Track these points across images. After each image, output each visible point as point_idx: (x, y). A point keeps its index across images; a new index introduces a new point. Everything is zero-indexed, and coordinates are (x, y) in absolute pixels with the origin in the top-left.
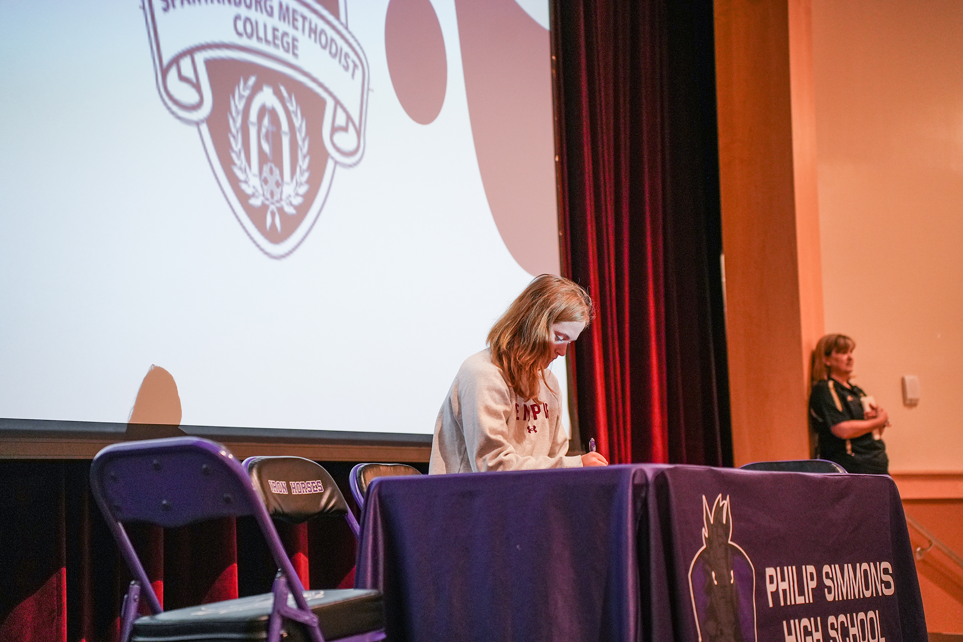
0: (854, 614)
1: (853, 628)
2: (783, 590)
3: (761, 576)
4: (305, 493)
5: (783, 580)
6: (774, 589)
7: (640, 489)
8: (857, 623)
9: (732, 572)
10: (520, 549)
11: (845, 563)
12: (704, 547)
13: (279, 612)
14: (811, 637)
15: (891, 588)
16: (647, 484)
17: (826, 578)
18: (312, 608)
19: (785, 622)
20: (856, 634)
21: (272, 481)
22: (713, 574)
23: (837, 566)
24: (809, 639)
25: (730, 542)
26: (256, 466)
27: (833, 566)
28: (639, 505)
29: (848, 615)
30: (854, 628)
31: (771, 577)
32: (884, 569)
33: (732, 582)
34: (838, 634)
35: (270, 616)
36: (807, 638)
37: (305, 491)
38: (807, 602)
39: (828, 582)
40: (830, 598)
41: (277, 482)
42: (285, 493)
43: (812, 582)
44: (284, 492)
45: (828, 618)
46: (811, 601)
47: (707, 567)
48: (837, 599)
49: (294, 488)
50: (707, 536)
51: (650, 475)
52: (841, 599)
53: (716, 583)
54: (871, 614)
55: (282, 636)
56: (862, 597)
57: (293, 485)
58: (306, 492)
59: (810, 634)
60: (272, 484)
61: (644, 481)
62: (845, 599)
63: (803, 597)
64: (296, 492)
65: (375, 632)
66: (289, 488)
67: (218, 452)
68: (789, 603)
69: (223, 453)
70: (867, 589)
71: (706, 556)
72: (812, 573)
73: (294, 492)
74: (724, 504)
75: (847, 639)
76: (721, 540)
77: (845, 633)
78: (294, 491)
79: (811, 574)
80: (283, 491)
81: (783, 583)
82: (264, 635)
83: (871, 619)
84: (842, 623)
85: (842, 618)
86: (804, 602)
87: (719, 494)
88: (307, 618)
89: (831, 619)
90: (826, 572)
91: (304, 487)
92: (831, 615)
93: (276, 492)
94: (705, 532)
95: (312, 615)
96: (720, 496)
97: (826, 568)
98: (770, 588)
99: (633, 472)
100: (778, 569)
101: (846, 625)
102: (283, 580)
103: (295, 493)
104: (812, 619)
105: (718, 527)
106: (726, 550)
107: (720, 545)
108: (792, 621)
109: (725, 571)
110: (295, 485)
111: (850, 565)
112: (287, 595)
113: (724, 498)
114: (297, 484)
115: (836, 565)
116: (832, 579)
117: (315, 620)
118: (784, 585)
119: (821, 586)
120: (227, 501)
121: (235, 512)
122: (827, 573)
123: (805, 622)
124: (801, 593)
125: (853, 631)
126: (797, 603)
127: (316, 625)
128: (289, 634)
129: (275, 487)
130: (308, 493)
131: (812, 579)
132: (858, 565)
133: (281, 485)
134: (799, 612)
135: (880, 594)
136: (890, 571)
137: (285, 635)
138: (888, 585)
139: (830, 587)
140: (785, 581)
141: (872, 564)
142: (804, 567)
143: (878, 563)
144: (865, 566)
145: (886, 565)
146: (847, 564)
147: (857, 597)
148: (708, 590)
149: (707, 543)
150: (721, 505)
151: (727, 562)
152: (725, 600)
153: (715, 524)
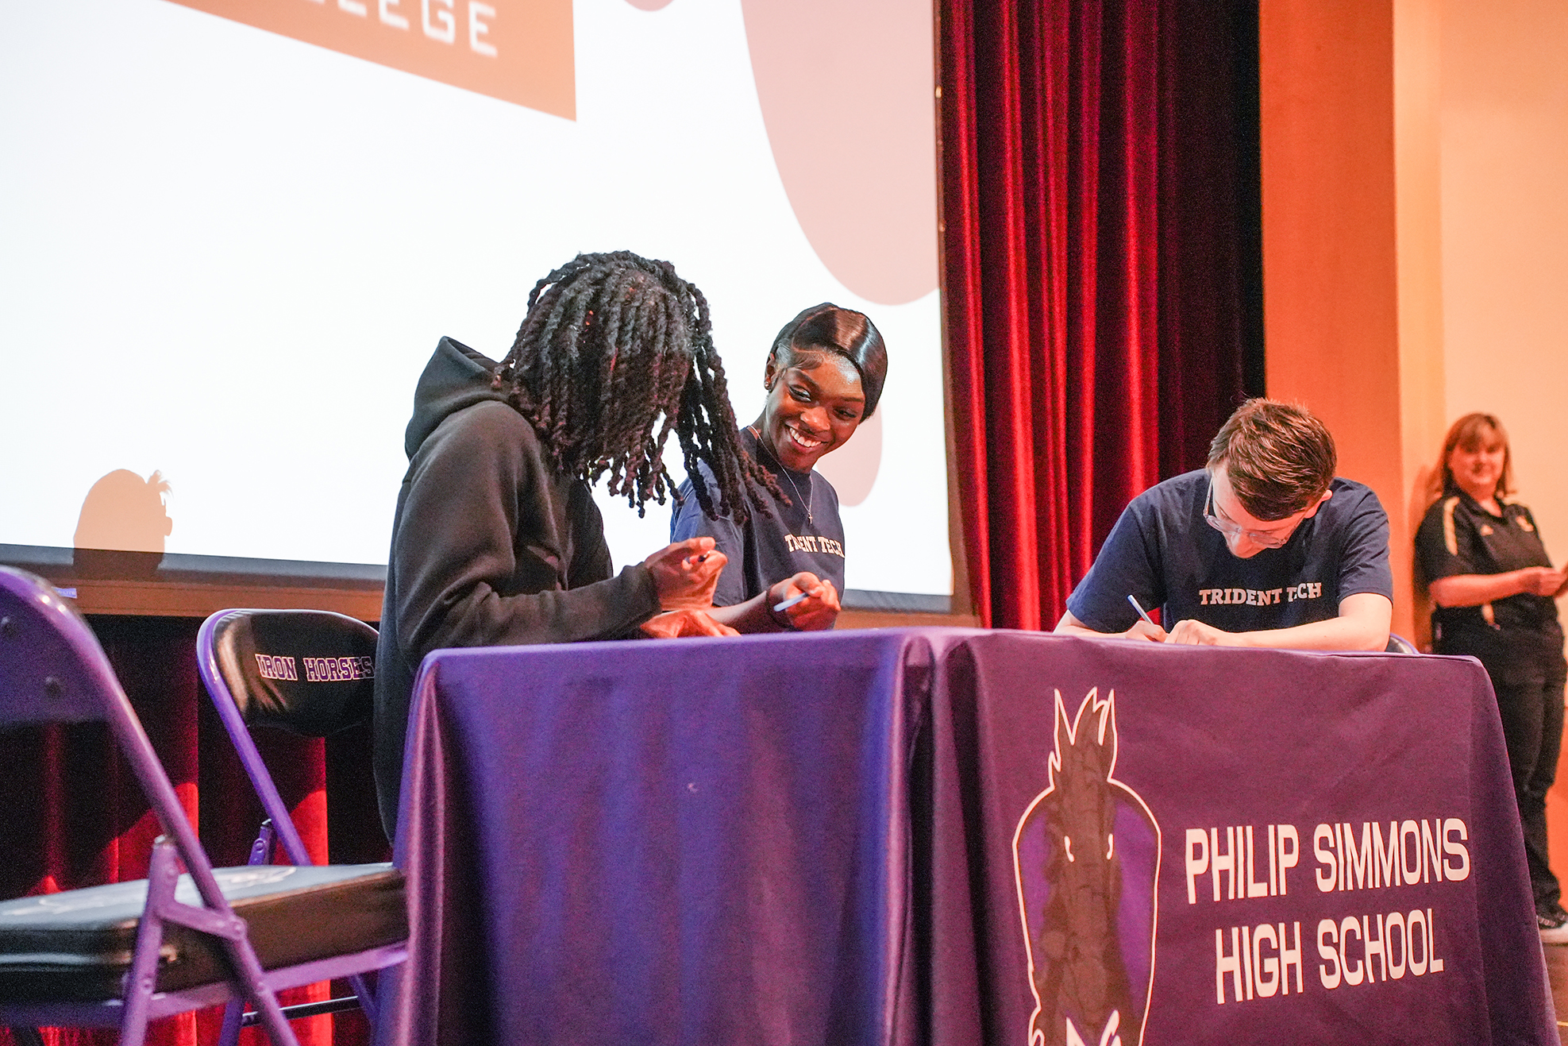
0: (1379, 917)
1: (1373, 942)
2: (1220, 871)
3: (1175, 845)
4: (336, 679)
5: (1223, 851)
6: (1201, 871)
7: (916, 677)
8: (1384, 932)
10: (695, 791)
11: (1366, 821)
12: (1052, 788)
13: (156, 912)
14: (1277, 959)
16: (932, 667)
17: (1320, 849)
18: (233, 905)
19: (1219, 933)
20: (1379, 954)
21: (262, 656)
22: (1067, 842)
23: (1347, 826)
24: (1271, 965)
25: (1110, 780)
26: (232, 627)
27: (1338, 826)
28: (917, 707)
29: (1366, 918)
30: (1377, 942)
32: (1449, 832)
33: (1109, 856)
34: (1338, 953)
35: (140, 920)
36: (1266, 961)
37: (335, 675)
38: (1274, 893)
39: (1324, 857)
40: (1325, 885)
41: (274, 657)
42: (292, 679)
43: (1288, 856)
44: (290, 677)
45: (1318, 923)
46: (1283, 892)
47: (1053, 827)
48: (1341, 888)
49: (313, 669)
50: (1058, 768)
52: (1350, 887)
53: (1071, 858)
54: (1416, 916)
55: (163, 960)
56: (1398, 883)
57: (310, 663)
58: (339, 677)
59: (1276, 953)
60: (262, 660)
61: (926, 661)
62: (1361, 887)
63: (1266, 884)
64: (316, 678)
66: (301, 669)
67: (32, 595)
68: (1231, 896)
69: (45, 600)
70: (1411, 868)
71: (1054, 806)
72: (1291, 839)
73: (311, 678)
74: (1102, 707)
75: (1360, 963)
77: (1355, 951)
78: (313, 676)
79: (1288, 842)
80: (286, 674)
81: (1223, 858)
82: (126, 958)
83: (1417, 926)
84: (1351, 933)
85: (1350, 923)
86: (1266, 895)
87: (1090, 689)
89: (1326, 926)
90: (1321, 839)
91: (335, 669)
92: (1326, 917)
93: (272, 677)
94: (1054, 761)
95: (233, 918)
96: (1094, 691)
97: (1323, 830)
98: (1194, 868)
99: (904, 642)
100: (1214, 831)
101: (1359, 937)
102: (169, 850)
103: (314, 680)
104: (1282, 925)
105: (1087, 749)
106: (1102, 796)
107: (1088, 786)
108: (1235, 931)
109: (1096, 836)
110: (316, 663)
111: (1376, 825)
112: (178, 878)
113: (1101, 697)
114: (320, 662)
115: (1345, 824)
116: (1334, 851)
117: (238, 928)
118: (1223, 863)
119: (1307, 861)
120: (52, 690)
121: (72, 713)
122: (1324, 842)
123: (1264, 931)
124: (1262, 875)
125: (1371, 948)
126: (1250, 895)
127: (242, 937)
128: (181, 956)
129: (271, 667)
130: (342, 679)
131: (1288, 850)
132: (1394, 824)
133: (284, 663)
134: (1250, 912)
135: (1439, 879)
136: (1464, 837)
137: (173, 958)
138: (1455, 862)
139: (1329, 866)
140: (1227, 854)
141: (1425, 823)
142: (1271, 828)
143: (1438, 821)
144: (1410, 826)
145: (1455, 824)
146: (1368, 823)
147: (1388, 885)
148: (1055, 870)
149: (1058, 780)
150: (1095, 709)
151: (1101, 819)
152: (1089, 890)
153: (1079, 745)
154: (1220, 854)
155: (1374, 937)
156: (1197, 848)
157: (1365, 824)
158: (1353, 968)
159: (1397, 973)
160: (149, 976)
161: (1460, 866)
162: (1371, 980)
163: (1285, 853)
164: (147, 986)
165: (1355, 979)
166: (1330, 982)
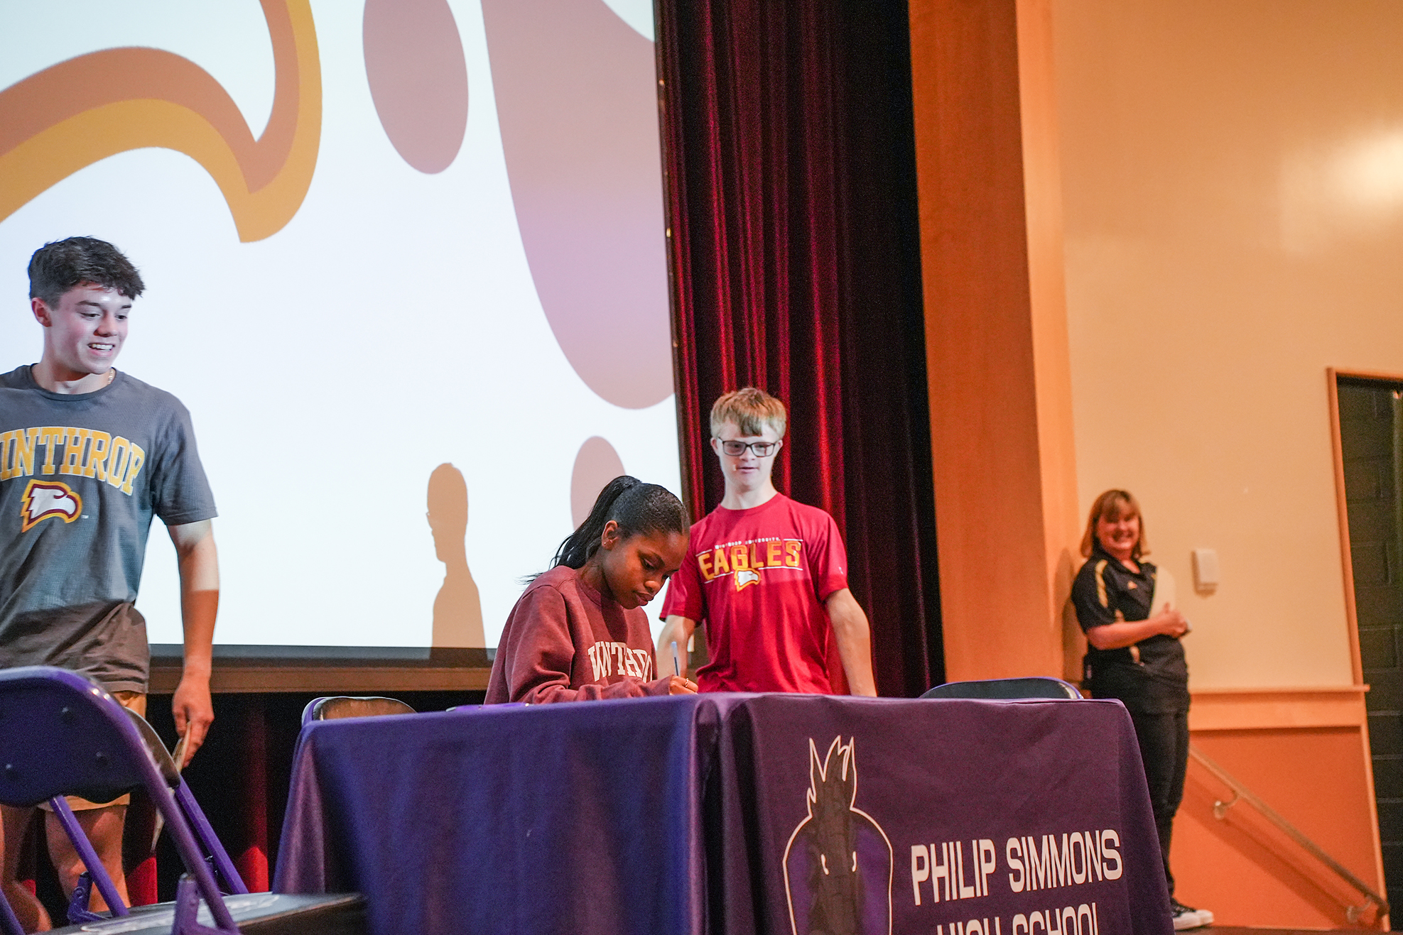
0: (1057, 911)
1: (1053, 932)
2: (938, 878)
3: (904, 858)
5: (940, 862)
6: (924, 878)
7: (706, 732)
8: (1061, 923)
9: (854, 854)
11: (1045, 835)
12: (811, 817)
15: (1116, 868)
16: (717, 724)
17: (1012, 858)
19: (940, 928)
22: (823, 859)
23: (1030, 839)
25: (852, 809)
27: (1023, 839)
28: (707, 757)
29: (1047, 912)
30: (1056, 930)
32: (1106, 841)
33: (854, 869)
38: (979, 894)
39: (1014, 864)
40: (1017, 887)
43: (988, 864)
45: (1012, 918)
46: (986, 893)
47: (813, 848)
48: (1028, 889)
50: (814, 800)
51: (723, 710)
52: (1035, 888)
53: (827, 872)
54: (1084, 909)
56: (1070, 883)
61: (714, 719)
62: (1043, 888)
63: (973, 887)
68: (947, 898)
70: (1079, 871)
71: (813, 831)
72: (989, 851)
74: (846, 749)
76: (837, 806)
79: (987, 853)
81: (940, 868)
83: (1085, 916)
84: (1037, 924)
85: (1036, 916)
86: (973, 896)
87: (836, 736)
89: (1019, 919)
90: (1012, 849)
92: (1019, 913)
94: (812, 795)
96: (839, 738)
97: (1012, 843)
98: (918, 876)
99: (695, 708)
100: (933, 846)
101: (1043, 928)
102: (191, 883)
104: (986, 921)
105: (833, 786)
106: (846, 821)
107: (836, 814)
108: (952, 926)
109: (843, 852)
111: (1052, 837)
112: (196, 905)
113: (845, 742)
115: (1029, 838)
116: (1022, 859)
118: (940, 872)
119: (1002, 867)
122: (1014, 851)
123: (974, 925)
124: (969, 881)
126: (961, 897)
131: (988, 860)
132: (1065, 836)
134: (964, 911)
135: (1100, 879)
136: (1117, 844)
138: (1112, 864)
139: (1018, 871)
140: (943, 864)
141: (1087, 834)
142: (974, 842)
143: (1097, 832)
144: (1076, 837)
145: (1110, 834)
146: (1046, 836)
147: (1062, 885)
148: (815, 882)
149: (814, 809)
150: (840, 752)
151: (847, 838)
152: (840, 896)
153: (828, 782)
154: (937, 865)
155: (1054, 927)
156: (920, 860)
157: (1044, 836)
161: (1115, 868)
163: (986, 862)
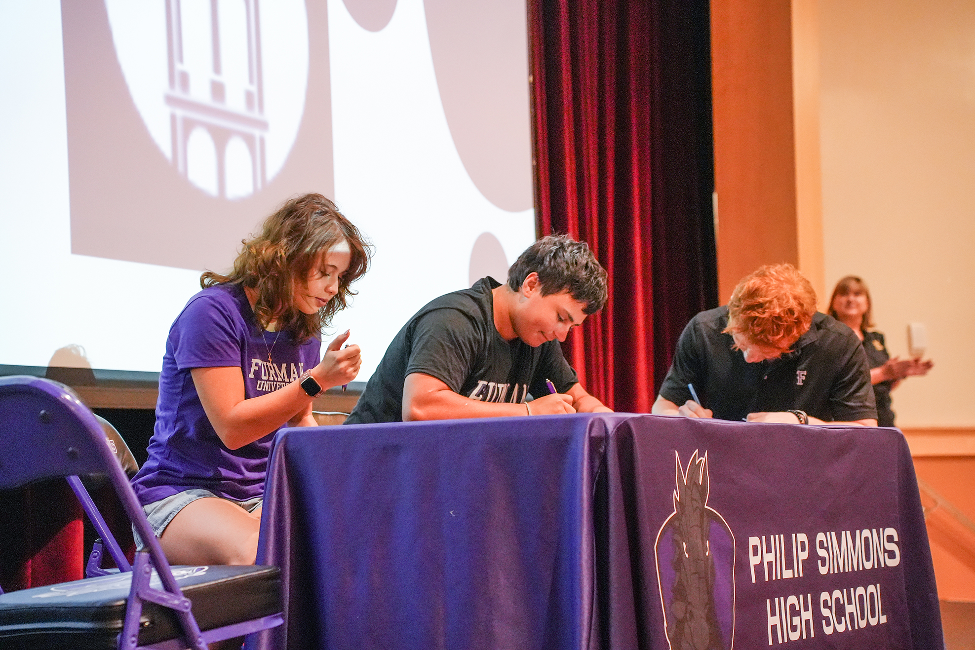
0: (852, 590)
1: (849, 606)
2: (768, 562)
3: (743, 546)
5: (769, 551)
6: (758, 562)
7: (597, 442)
8: (855, 599)
9: (708, 542)
10: (454, 515)
11: (844, 530)
12: (675, 512)
13: (137, 595)
14: (799, 617)
16: (606, 437)
17: (820, 548)
18: (182, 589)
19: (768, 601)
20: (853, 613)
22: (685, 545)
23: (833, 534)
24: (796, 620)
25: (706, 507)
27: (828, 533)
28: (597, 463)
29: (845, 590)
30: (851, 605)
31: (755, 548)
32: (887, 536)
33: (707, 554)
34: (831, 613)
35: (126, 600)
36: (794, 618)
38: (796, 576)
39: (822, 553)
40: (823, 571)
45: (820, 594)
46: (801, 575)
47: (677, 537)
48: (831, 572)
50: (678, 499)
51: (611, 426)
52: (836, 571)
53: (687, 555)
54: (871, 588)
55: (142, 625)
56: (861, 569)
59: (798, 614)
61: (603, 434)
62: (842, 571)
63: (792, 570)
65: (266, 618)
67: (60, 395)
68: (774, 578)
69: (68, 397)
70: (868, 559)
71: (677, 523)
74: (702, 460)
75: (843, 618)
76: (695, 504)
77: (840, 611)
79: (803, 543)
81: (769, 554)
82: (119, 624)
83: (872, 594)
84: (837, 600)
85: (837, 594)
86: (792, 577)
87: (696, 449)
88: (176, 602)
89: (824, 596)
92: (824, 591)
94: (676, 495)
95: (184, 599)
96: (697, 451)
97: (821, 536)
98: (754, 561)
99: (589, 423)
100: (764, 538)
101: (842, 602)
102: (145, 555)
104: (801, 596)
105: (692, 488)
106: (702, 516)
107: (694, 510)
108: (777, 600)
109: (699, 541)
111: (848, 532)
112: (149, 573)
113: (701, 454)
115: (832, 532)
116: (827, 549)
117: (187, 604)
118: (769, 557)
119: (813, 555)
120: (73, 455)
122: (821, 542)
123: (792, 599)
124: (790, 566)
125: (849, 609)
126: (784, 578)
127: (189, 610)
128: (152, 622)
131: (803, 549)
132: (858, 532)
134: (785, 588)
135: (883, 566)
136: (896, 539)
137: (147, 624)
138: (892, 555)
139: (824, 558)
140: (771, 552)
141: (874, 531)
142: (794, 535)
143: (881, 529)
144: (866, 533)
145: (891, 531)
146: (844, 532)
147: (856, 570)
148: (678, 564)
149: (678, 506)
150: (697, 462)
151: (702, 530)
152: (697, 575)
153: (688, 485)
154: (767, 552)
155: (850, 603)
157: (842, 532)
158: (840, 622)
159: (863, 624)
160: (133, 636)
161: (894, 557)
162: (850, 629)
163: (802, 551)
164: (133, 642)
165: (841, 628)
166: (828, 631)
